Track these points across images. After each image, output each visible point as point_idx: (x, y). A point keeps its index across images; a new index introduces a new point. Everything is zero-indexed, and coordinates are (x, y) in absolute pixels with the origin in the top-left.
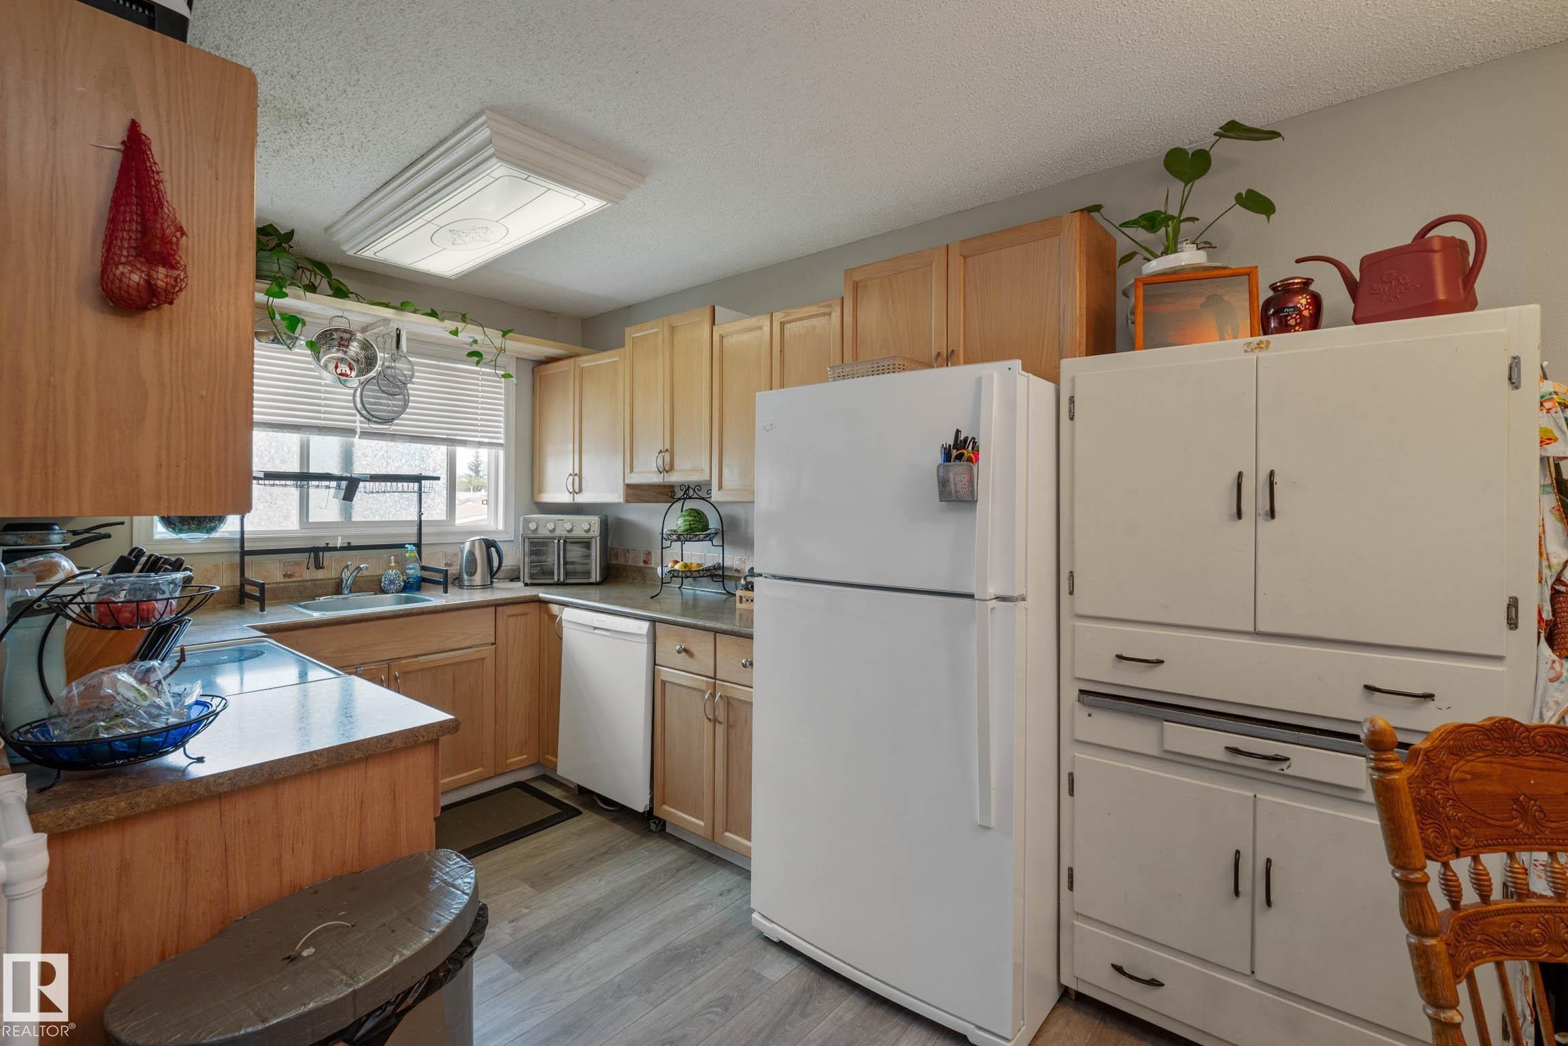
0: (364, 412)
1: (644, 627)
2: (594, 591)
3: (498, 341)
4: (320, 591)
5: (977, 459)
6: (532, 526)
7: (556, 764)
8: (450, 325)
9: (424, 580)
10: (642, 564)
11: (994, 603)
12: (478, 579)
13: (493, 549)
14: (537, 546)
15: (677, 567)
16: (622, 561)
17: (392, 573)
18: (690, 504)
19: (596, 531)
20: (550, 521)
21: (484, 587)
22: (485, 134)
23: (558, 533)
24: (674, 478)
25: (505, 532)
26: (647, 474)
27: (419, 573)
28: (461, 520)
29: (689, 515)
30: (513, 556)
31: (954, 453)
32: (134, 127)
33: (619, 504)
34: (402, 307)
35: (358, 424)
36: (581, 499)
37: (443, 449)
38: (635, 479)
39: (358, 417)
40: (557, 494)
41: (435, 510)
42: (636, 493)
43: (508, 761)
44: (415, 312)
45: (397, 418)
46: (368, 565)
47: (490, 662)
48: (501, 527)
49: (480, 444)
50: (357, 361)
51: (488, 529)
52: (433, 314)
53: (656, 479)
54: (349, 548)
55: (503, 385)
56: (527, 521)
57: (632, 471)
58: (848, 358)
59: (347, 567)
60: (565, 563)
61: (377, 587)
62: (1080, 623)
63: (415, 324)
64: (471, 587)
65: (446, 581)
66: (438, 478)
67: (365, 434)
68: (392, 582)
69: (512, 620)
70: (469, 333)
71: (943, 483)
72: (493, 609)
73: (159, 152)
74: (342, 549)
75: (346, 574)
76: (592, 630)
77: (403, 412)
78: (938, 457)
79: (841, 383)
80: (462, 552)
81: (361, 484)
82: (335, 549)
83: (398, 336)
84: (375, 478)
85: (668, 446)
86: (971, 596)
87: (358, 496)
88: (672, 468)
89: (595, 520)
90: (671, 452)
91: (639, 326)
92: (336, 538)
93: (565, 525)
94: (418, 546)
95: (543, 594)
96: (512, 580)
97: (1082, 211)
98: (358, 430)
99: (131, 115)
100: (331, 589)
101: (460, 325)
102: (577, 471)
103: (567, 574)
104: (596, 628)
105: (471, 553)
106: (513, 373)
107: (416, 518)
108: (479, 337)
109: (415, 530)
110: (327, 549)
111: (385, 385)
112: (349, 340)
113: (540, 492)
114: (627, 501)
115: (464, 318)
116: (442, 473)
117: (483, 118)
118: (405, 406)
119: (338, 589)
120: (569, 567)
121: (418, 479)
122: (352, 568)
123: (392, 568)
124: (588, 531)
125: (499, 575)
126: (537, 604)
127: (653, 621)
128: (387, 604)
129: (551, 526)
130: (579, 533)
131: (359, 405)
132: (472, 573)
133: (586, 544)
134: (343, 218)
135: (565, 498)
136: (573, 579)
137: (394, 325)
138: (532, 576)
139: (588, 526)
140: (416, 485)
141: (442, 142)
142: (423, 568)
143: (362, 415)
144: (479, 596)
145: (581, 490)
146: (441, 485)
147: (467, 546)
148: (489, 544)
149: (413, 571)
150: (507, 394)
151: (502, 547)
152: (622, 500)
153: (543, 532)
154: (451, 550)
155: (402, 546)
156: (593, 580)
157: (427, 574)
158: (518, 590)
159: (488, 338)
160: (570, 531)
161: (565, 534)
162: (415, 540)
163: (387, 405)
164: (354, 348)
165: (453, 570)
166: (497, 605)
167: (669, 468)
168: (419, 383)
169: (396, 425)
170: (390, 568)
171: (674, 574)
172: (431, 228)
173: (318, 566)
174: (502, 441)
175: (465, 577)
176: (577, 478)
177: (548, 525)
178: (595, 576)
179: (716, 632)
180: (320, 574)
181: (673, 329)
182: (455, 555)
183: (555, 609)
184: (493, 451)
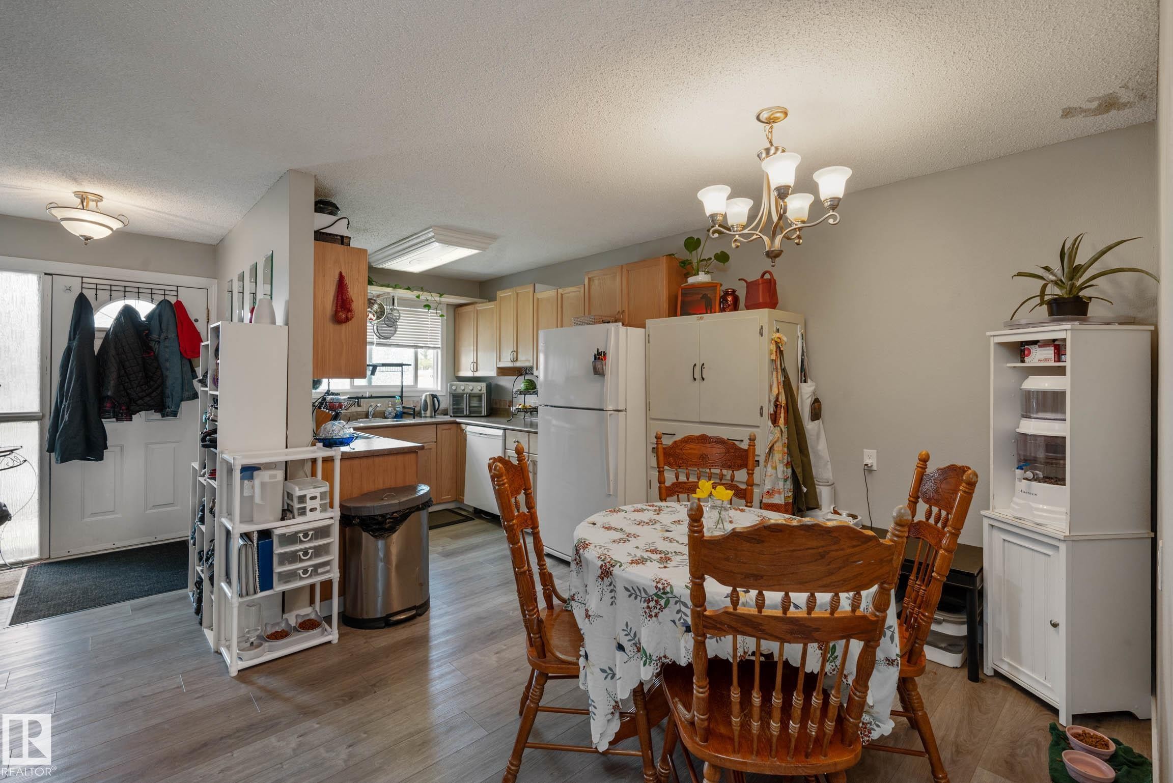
0: (378, 334)
1: (500, 432)
2: (483, 419)
3: (438, 299)
4: (359, 417)
5: (605, 359)
6: (454, 388)
7: (463, 499)
8: (416, 293)
9: (404, 413)
10: (507, 407)
11: (612, 412)
12: (428, 413)
13: (435, 399)
14: (457, 398)
15: (520, 407)
16: (498, 406)
17: (390, 409)
18: (527, 377)
19: (484, 390)
20: (462, 385)
21: (431, 417)
22: (432, 234)
23: (466, 391)
24: (518, 364)
25: (441, 391)
26: (506, 363)
27: (402, 410)
28: (421, 385)
29: (526, 382)
30: (445, 403)
31: (597, 357)
32: (341, 274)
33: (494, 377)
34: (395, 287)
35: (375, 340)
36: (477, 374)
37: (412, 350)
38: (501, 365)
39: (375, 337)
40: (466, 372)
41: (408, 381)
42: (503, 371)
43: (443, 498)
44: (400, 288)
45: (392, 336)
46: (380, 405)
47: (434, 450)
48: (439, 389)
49: (429, 348)
50: (376, 313)
51: (434, 389)
52: (409, 289)
53: (510, 365)
54: (371, 397)
55: (440, 321)
56: (451, 385)
57: (500, 361)
58: (587, 314)
59: (371, 406)
60: (470, 407)
61: (383, 416)
62: (652, 422)
63: (401, 293)
64: (425, 417)
65: (415, 414)
66: (410, 365)
67: (378, 344)
68: (390, 414)
69: (444, 431)
70: (425, 296)
71: (595, 368)
72: (435, 426)
73: (348, 280)
74: (369, 398)
75: (371, 409)
76: (479, 435)
77: (395, 333)
78: (593, 359)
79: (577, 327)
80: (421, 400)
81: (378, 368)
82: (365, 398)
83: (393, 299)
84: (384, 365)
85: (515, 349)
86: (602, 410)
87: (377, 373)
88: (517, 360)
89: (484, 385)
90: (517, 352)
91: (503, 291)
92: (366, 393)
93: (469, 387)
94: (401, 397)
95: (458, 420)
96: (444, 415)
97: (667, 256)
98: (375, 342)
99: (340, 270)
100: (364, 416)
101: (420, 293)
102: (475, 361)
103: (470, 412)
104: (481, 434)
105: (426, 401)
106: (445, 315)
107: (400, 384)
108: (429, 298)
109: (400, 390)
110: (363, 398)
111: (387, 321)
112: (373, 304)
113: (458, 371)
114: (498, 375)
115: (422, 289)
116: (412, 362)
117: (431, 229)
118: (396, 331)
119: (367, 416)
120: (471, 409)
121: (401, 365)
122: (373, 407)
123: (390, 407)
124: (480, 390)
125: (438, 412)
126: (455, 425)
127: (505, 429)
128: (389, 422)
129: (462, 388)
130: (476, 391)
131: (376, 331)
132: (426, 409)
133: (480, 397)
134: (373, 253)
135: (469, 374)
136: (474, 413)
137: (392, 295)
138: (454, 413)
139: (481, 388)
140: (401, 368)
141: (415, 234)
142: (403, 407)
143: (377, 336)
144: (429, 420)
145: (477, 370)
146: (412, 368)
147: (423, 398)
148: (434, 396)
149: (399, 409)
150: (442, 326)
151: (440, 398)
152: (495, 375)
153: (460, 391)
154: (416, 399)
155: (394, 397)
156: (483, 414)
157: (405, 410)
158: (447, 418)
159: (434, 298)
160: (472, 390)
161: (470, 391)
162: (400, 394)
163: (386, 330)
164: (376, 307)
165: (417, 409)
166: (437, 424)
167: (516, 360)
168: (402, 320)
169: (392, 339)
170: (389, 407)
171: (518, 410)
172: (410, 259)
173: (359, 406)
174: (440, 346)
175: (423, 412)
176: (475, 364)
177: (462, 387)
178: (484, 412)
179: (529, 432)
180: (359, 409)
181: (517, 294)
182: (418, 402)
183: (463, 426)
184: (435, 351)
